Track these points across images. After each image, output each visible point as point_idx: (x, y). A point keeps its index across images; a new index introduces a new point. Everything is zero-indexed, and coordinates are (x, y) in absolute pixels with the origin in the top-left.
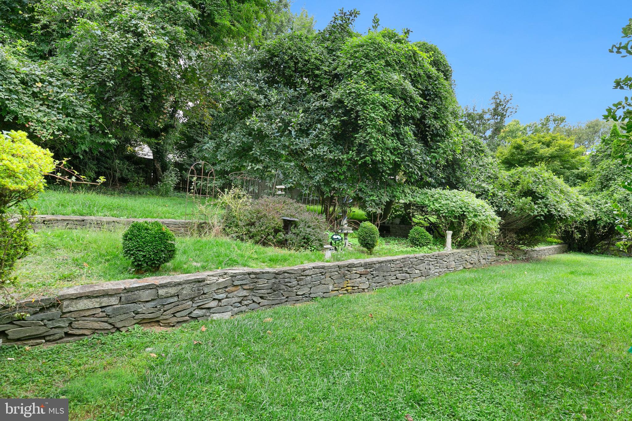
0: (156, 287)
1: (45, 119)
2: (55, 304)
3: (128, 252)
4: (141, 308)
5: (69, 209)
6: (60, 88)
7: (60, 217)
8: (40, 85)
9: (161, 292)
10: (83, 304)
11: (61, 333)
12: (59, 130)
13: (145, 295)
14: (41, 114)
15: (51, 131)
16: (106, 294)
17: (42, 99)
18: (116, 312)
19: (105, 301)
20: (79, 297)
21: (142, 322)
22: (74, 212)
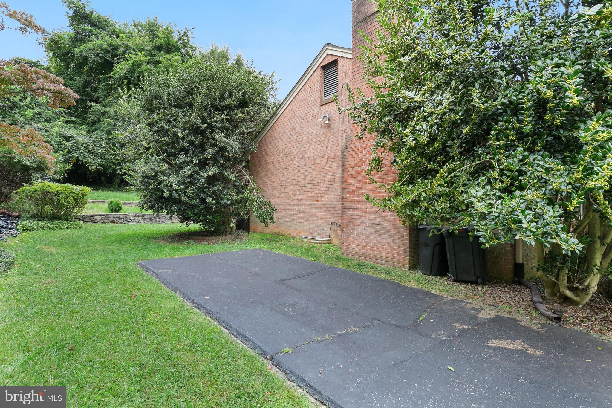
0: (114, 215)
1: (93, 162)
2: (93, 216)
3: (109, 208)
4: (111, 219)
5: (101, 198)
6: (99, 147)
7: (97, 201)
8: (91, 147)
9: (115, 216)
10: (98, 217)
11: (93, 222)
12: (98, 166)
13: (111, 216)
14: (91, 160)
15: (95, 167)
16: (102, 215)
17: (92, 153)
18: (105, 219)
19: (102, 217)
20: (97, 215)
21: (110, 222)
22: (102, 199)
